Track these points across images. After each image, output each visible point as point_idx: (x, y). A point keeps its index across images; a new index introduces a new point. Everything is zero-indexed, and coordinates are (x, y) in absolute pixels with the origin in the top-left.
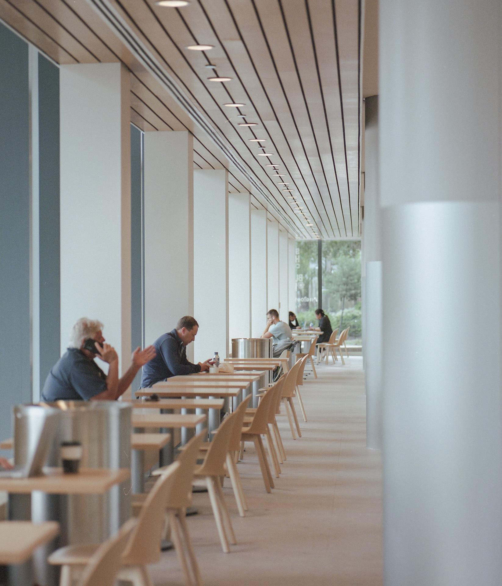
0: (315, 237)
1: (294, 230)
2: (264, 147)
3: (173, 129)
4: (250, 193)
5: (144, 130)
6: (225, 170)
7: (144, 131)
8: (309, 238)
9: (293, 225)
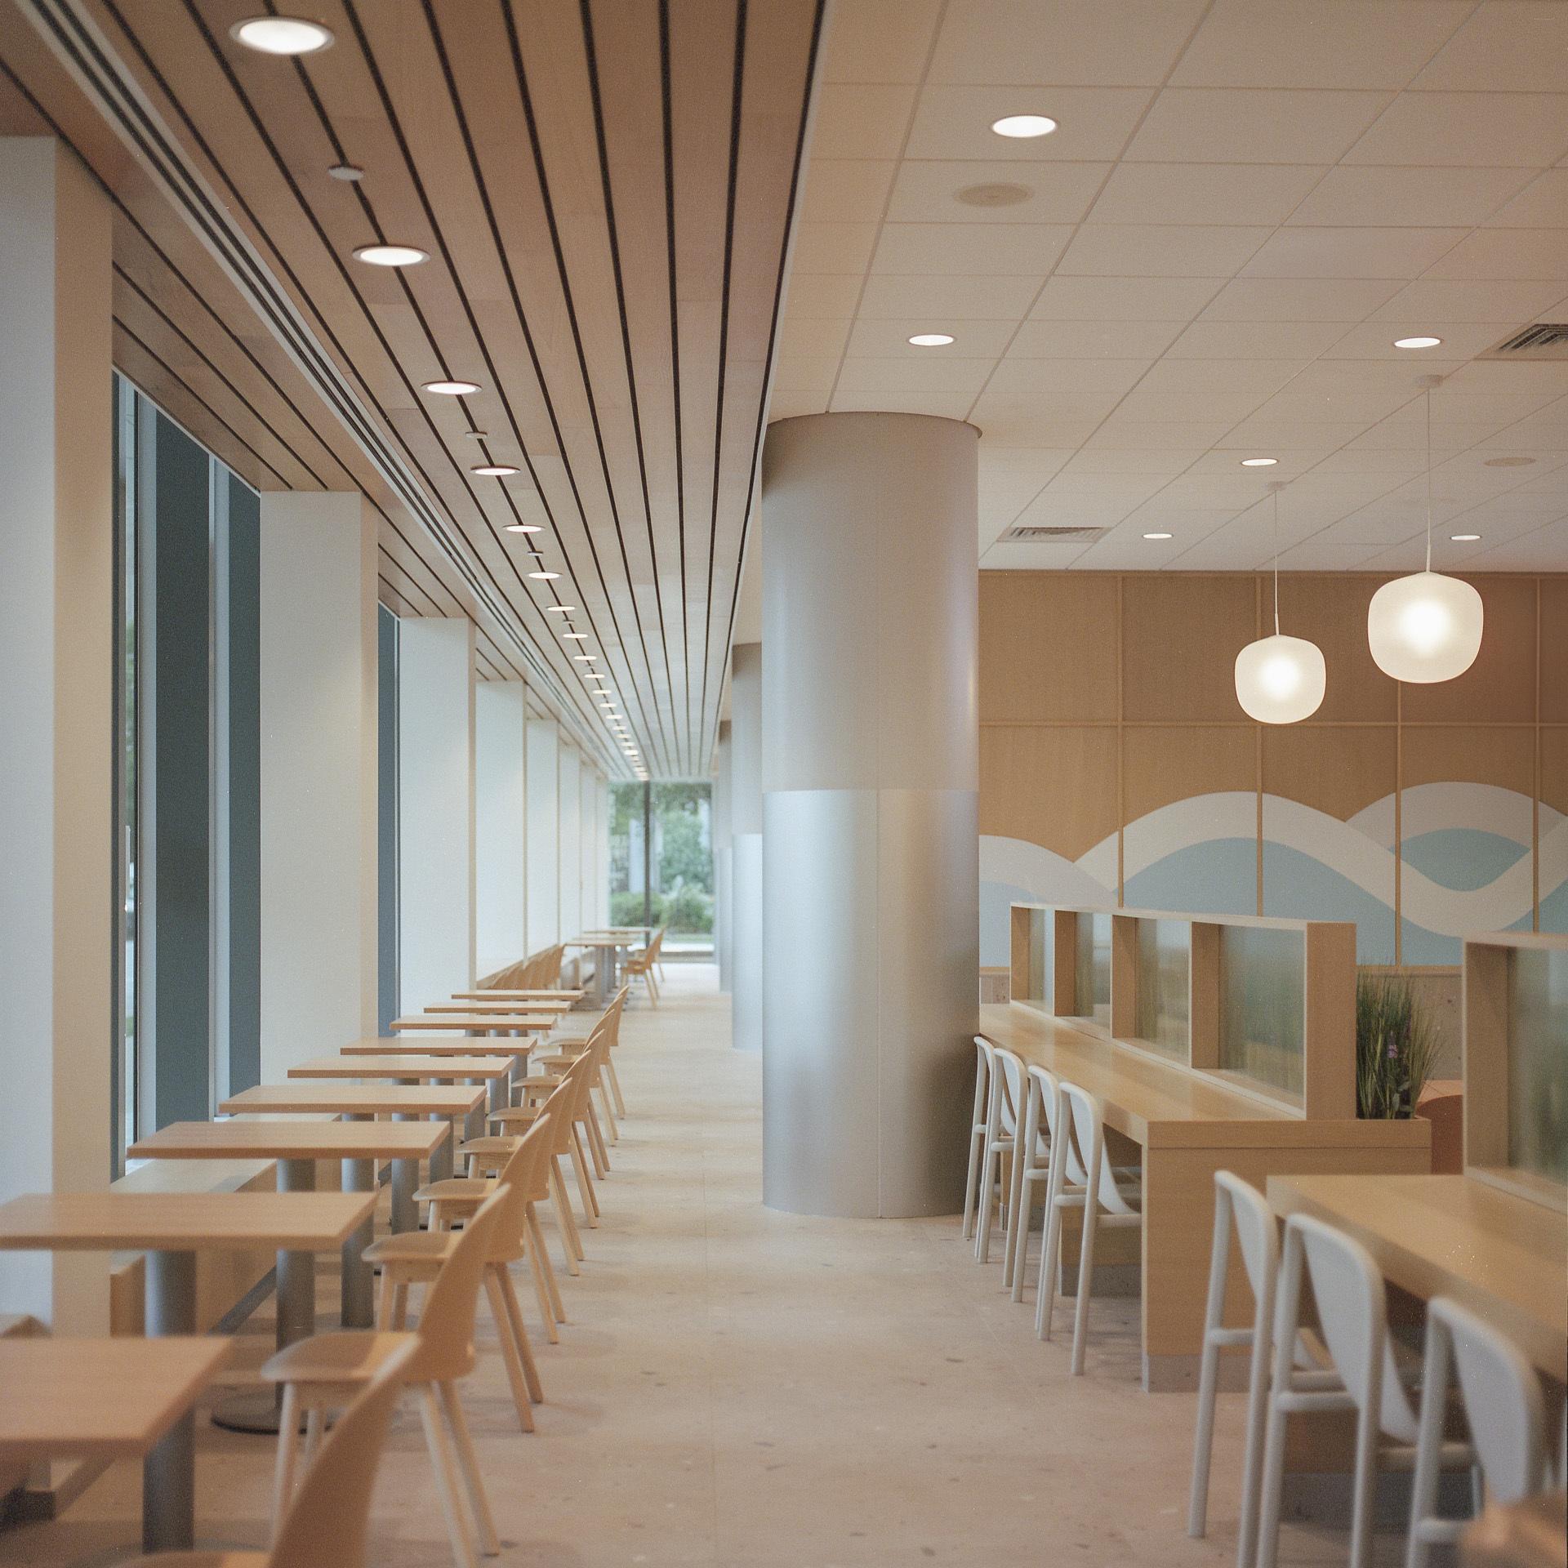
0: (642, 776)
1: (606, 762)
2: (541, 553)
3: (326, 487)
4: (526, 682)
5: (261, 488)
6: (467, 619)
7: (259, 491)
8: (629, 779)
9: (604, 752)
